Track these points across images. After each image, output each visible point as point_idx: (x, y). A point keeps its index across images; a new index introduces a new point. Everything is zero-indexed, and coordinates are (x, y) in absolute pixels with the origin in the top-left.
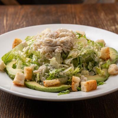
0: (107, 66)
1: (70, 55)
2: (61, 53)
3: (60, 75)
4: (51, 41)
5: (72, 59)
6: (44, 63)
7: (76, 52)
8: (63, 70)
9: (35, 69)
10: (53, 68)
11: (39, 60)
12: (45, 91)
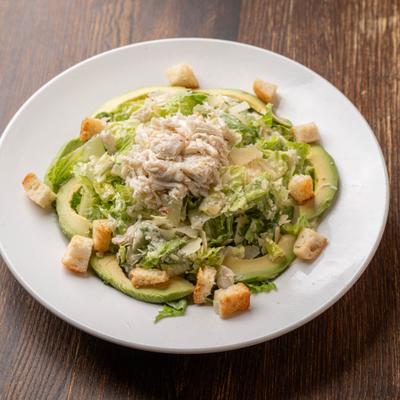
0: (296, 231)
1: (204, 207)
2: (185, 200)
3: (170, 259)
4: (163, 169)
5: (206, 219)
6: (140, 217)
7: (220, 202)
8: (181, 246)
9: (118, 231)
10: (158, 237)
11: (130, 210)
12: (131, 296)
